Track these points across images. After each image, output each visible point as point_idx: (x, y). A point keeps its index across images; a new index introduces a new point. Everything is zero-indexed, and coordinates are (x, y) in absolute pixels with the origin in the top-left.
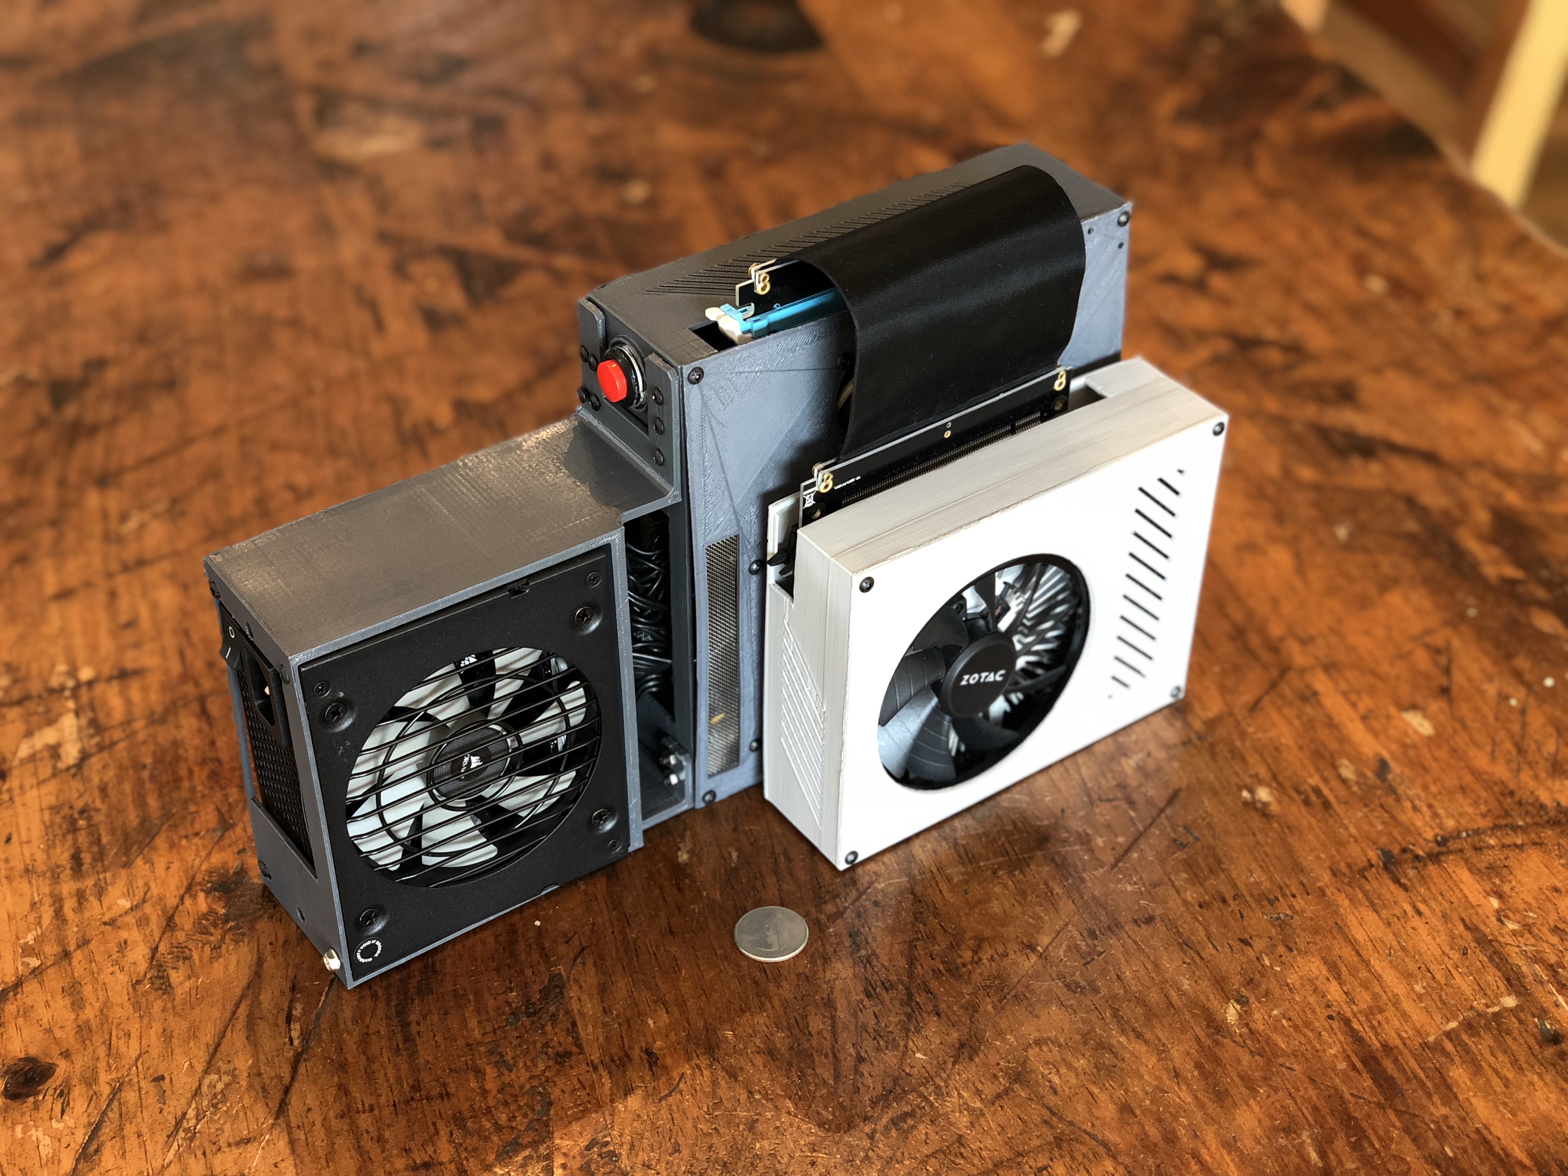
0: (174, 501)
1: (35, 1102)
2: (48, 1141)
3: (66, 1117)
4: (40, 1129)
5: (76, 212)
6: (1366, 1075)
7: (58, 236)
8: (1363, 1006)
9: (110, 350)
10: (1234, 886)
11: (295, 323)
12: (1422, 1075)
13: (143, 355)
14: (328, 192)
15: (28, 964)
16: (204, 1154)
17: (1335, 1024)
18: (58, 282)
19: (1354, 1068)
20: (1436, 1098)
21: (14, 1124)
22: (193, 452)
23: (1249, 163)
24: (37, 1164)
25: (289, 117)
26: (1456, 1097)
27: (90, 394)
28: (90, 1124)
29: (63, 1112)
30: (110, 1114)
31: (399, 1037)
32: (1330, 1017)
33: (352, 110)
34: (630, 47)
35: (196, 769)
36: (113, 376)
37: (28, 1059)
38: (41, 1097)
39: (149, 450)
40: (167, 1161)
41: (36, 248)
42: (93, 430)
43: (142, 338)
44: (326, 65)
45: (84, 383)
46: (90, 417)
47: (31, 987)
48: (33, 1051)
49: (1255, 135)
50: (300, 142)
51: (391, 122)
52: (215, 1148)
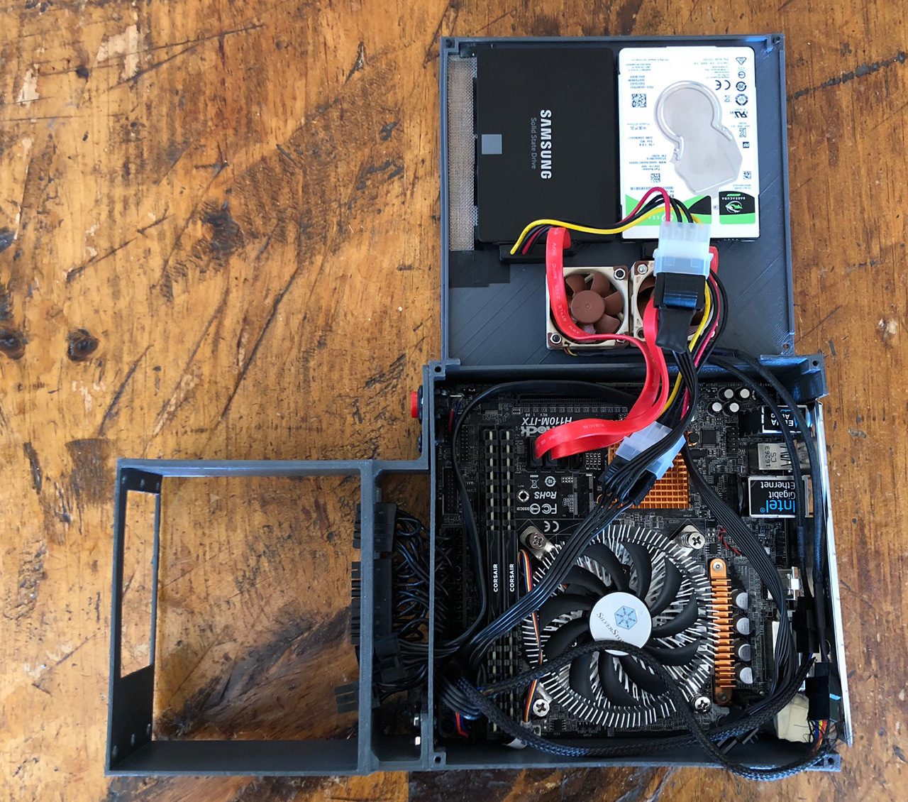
1: (85, 366)
2: (89, 398)
3: (102, 383)
4: (87, 388)
15: (90, 253)
16: (177, 433)
17: (855, 526)
21: (72, 379)
24: (83, 414)
28: (115, 392)
29: (100, 379)
30: (127, 387)
32: (854, 521)
35: (209, 104)
37: (83, 332)
38: (88, 363)
40: (155, 433)
47: (89, 271)
48: (87, 326)
52: (183, 430)
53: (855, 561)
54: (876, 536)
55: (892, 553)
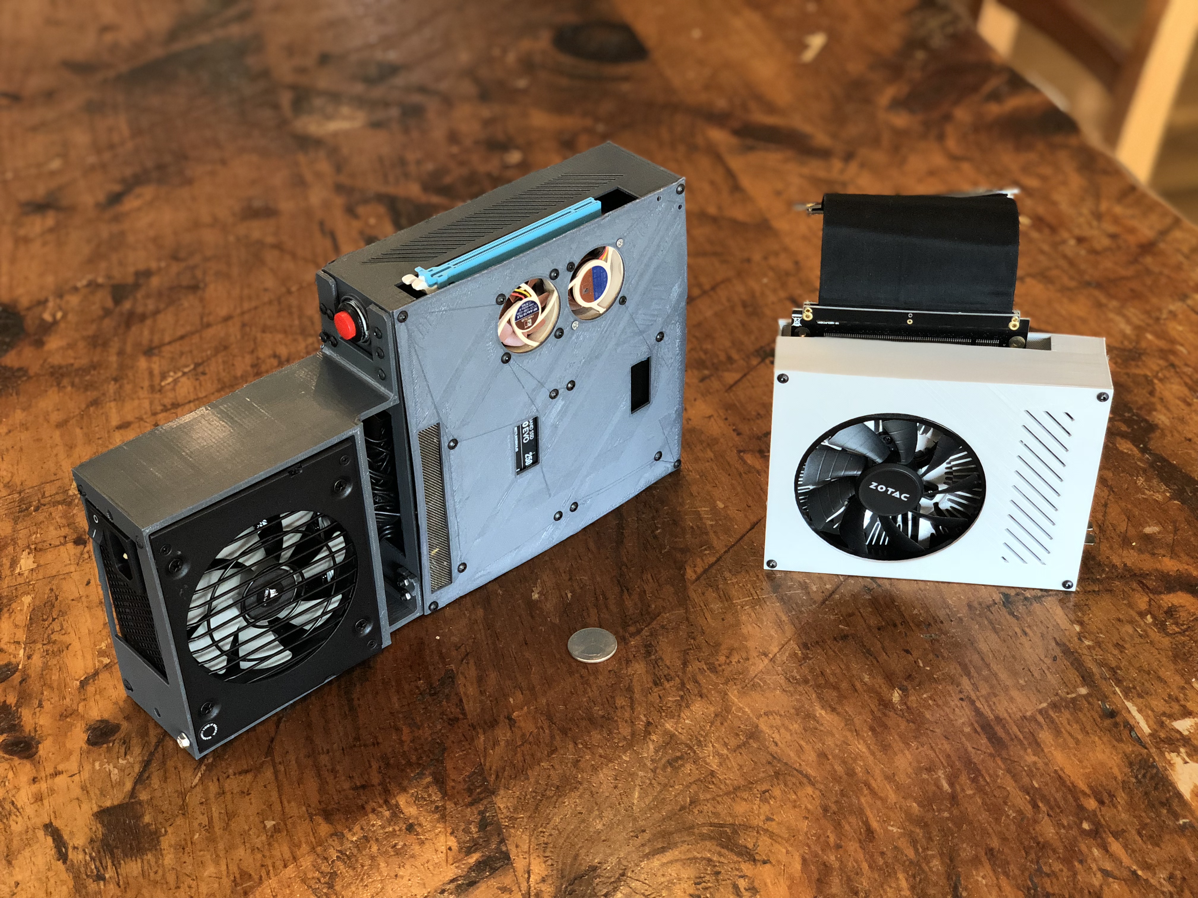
0: (197, 365)
1: (108, 747)
2: (116, 771)
3: (128, 757)
4: (111, 765)
5: (128, 172)
6: (983, 736)
7: (117, 188)
8: (984, 692)
9: (154, 265)
10: (903, 616)
11: (278, 247)
12: (1021, 737)
13: (175, 268)
14: (301, 158)
15: (102, 662)
16: (218, 780)
17: (964, 704)
18: (117, 219)
19: (976, 731)
20: (1029, 750)
21: (94, 761)
22: (209, 333)
23: (941, 137)
24: (109, 785)
25: (276, 107)
26: (1043, 750)
27: (140, 295)
28: (143, 761)
29: (126, 754)
30: (156, 755)
31: (346, 708)
32: (962, 699)
33: (318, 102)
34: (511, 58)
36: (155, 281)
37: (102, 721)
38: (111, 745)
39: (180, 332)
40: (194, 784)
41: (101, 197)
42: (143, 318)
43: (175, 257)
44: (302, 71)
45: (136, 286)
46: (140, 309)
47: (104, 676)
48: (106, 716)
49: (948, 118)
50: (283, 123)
51: (345, 110)
52: (225, 776)
53: (979, 729)
54: (989, 706)
55: (1012, 715)
